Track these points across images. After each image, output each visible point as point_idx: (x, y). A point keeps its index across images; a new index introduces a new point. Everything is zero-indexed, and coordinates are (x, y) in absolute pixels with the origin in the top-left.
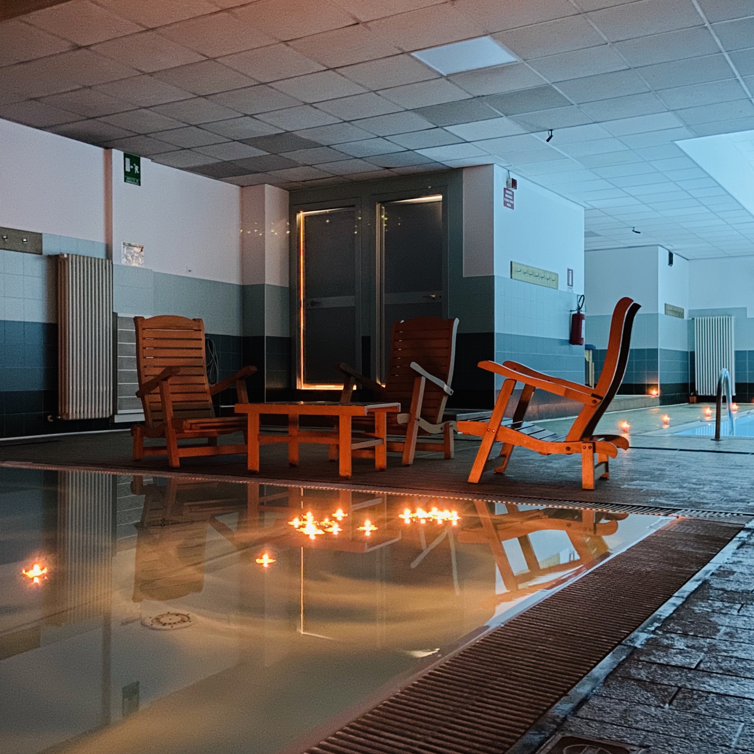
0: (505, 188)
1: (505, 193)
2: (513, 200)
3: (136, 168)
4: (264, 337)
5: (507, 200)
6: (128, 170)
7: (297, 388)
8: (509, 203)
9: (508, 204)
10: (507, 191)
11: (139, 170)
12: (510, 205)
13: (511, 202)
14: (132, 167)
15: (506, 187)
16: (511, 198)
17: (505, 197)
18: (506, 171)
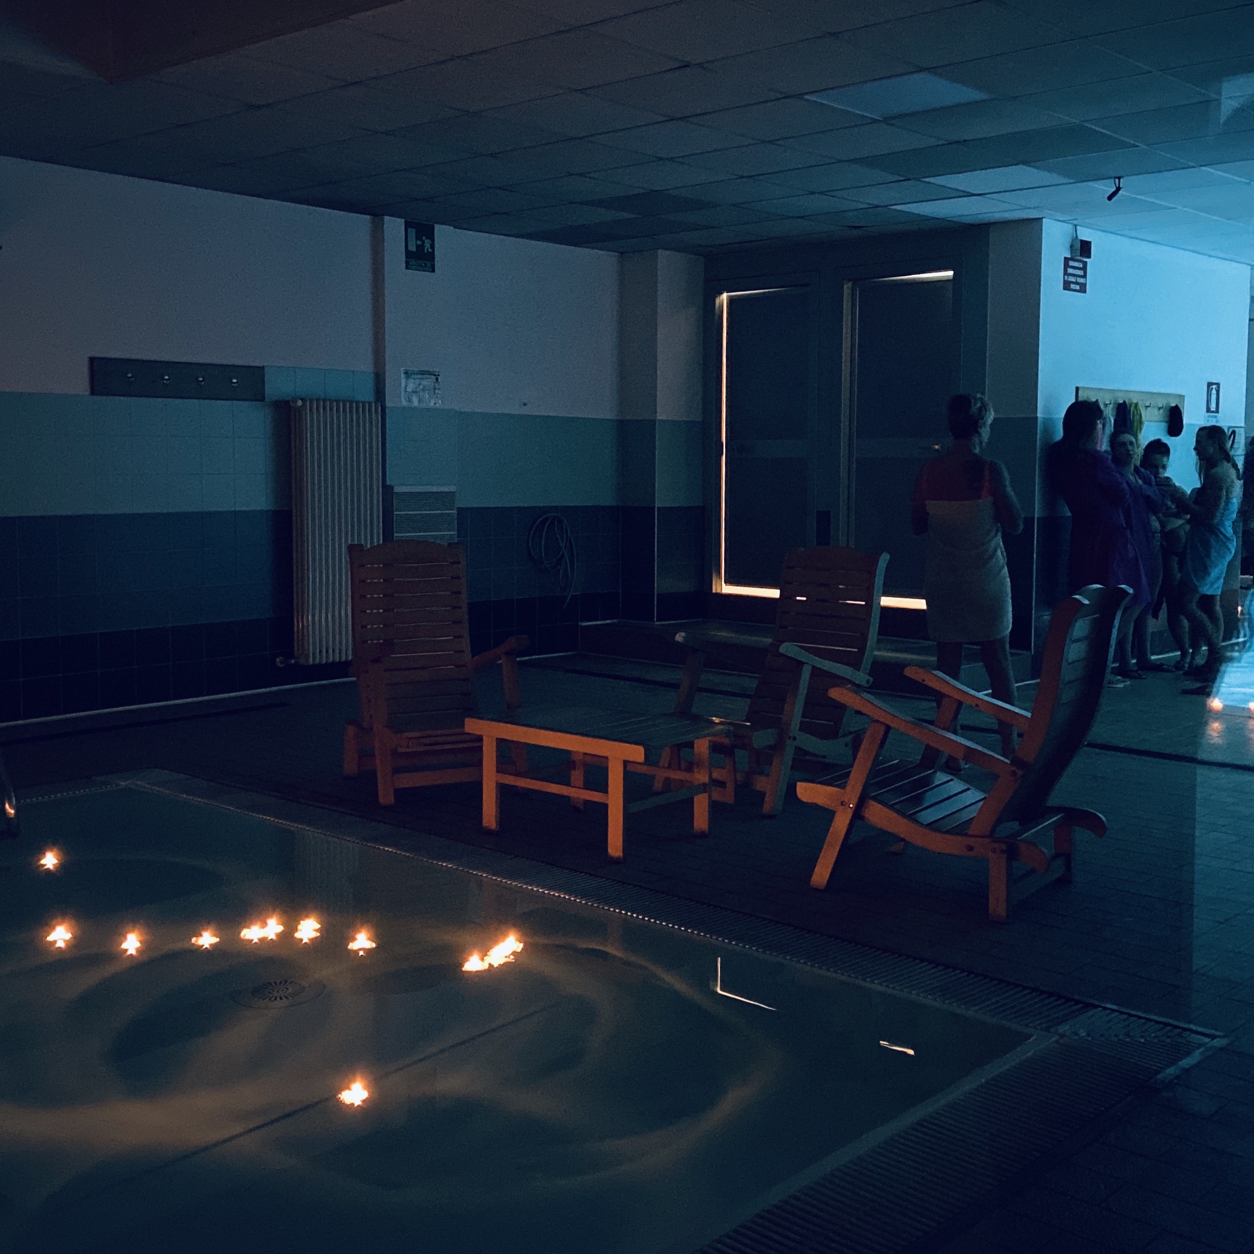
0: (1066, 259)
1: (1066, 266)
2: (1085, 276)
3: (427, 244)
4: (654, 507)
5: (1072, 279)
6: (413, 248)
7: (714, 591)
8: (1076, 283)
9: (1072, 286)
10: (1071, 263)
11: (432, 247)
12: (1078, 287)
13: (1081, 280)
14: (419, 243)
15: (1069, 256)
16: (1081, 273)
17: (1065, 273)
18: (1071, 226)
